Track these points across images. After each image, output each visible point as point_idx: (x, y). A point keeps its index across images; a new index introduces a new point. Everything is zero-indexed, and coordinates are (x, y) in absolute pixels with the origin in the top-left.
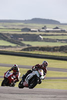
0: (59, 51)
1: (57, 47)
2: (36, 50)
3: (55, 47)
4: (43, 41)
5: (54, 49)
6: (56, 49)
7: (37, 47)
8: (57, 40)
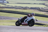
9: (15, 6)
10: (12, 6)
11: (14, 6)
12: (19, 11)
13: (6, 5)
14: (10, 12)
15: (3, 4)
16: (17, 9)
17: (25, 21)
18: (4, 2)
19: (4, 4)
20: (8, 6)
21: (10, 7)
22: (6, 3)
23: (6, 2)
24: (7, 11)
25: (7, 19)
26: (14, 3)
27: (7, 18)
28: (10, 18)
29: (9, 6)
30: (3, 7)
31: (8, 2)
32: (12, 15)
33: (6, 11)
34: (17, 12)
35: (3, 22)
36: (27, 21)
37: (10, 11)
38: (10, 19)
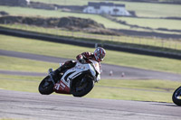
0: (59, 26)
1: (55, 19)
2: (18, 22)
3: (51, 19)
4: (29, 7)
5: (48, 23)
6: (52, 22)
7: (20, 18)
8: (55, 5)
9: (159, 29)
10: (148, 28)
11: (157, 27)
12: (173, 47)
13: (124, 23)
14: (140, 49)
15: (114, 20)
16: (165, 41)
17: (63, 78)
18: (118, 13)
19: (119, 19)
20: (132, 26)
21: (139, 30)
22: (126, 16)
23: (128, 14)
24: (129, 47)
25: (128, 74)
26: (156, 18)
27: (129, 71)
28: (137, 71)
29: (136, 26)
30: (115, 30)
31: (133, 14)
32: (146, 60)
33: (125, 47)
34: (167, 49)
35: (113, 87)
36: (70, 77)
37: (140, 46)
38: (140, 75)
